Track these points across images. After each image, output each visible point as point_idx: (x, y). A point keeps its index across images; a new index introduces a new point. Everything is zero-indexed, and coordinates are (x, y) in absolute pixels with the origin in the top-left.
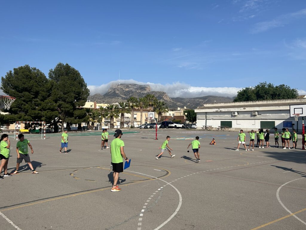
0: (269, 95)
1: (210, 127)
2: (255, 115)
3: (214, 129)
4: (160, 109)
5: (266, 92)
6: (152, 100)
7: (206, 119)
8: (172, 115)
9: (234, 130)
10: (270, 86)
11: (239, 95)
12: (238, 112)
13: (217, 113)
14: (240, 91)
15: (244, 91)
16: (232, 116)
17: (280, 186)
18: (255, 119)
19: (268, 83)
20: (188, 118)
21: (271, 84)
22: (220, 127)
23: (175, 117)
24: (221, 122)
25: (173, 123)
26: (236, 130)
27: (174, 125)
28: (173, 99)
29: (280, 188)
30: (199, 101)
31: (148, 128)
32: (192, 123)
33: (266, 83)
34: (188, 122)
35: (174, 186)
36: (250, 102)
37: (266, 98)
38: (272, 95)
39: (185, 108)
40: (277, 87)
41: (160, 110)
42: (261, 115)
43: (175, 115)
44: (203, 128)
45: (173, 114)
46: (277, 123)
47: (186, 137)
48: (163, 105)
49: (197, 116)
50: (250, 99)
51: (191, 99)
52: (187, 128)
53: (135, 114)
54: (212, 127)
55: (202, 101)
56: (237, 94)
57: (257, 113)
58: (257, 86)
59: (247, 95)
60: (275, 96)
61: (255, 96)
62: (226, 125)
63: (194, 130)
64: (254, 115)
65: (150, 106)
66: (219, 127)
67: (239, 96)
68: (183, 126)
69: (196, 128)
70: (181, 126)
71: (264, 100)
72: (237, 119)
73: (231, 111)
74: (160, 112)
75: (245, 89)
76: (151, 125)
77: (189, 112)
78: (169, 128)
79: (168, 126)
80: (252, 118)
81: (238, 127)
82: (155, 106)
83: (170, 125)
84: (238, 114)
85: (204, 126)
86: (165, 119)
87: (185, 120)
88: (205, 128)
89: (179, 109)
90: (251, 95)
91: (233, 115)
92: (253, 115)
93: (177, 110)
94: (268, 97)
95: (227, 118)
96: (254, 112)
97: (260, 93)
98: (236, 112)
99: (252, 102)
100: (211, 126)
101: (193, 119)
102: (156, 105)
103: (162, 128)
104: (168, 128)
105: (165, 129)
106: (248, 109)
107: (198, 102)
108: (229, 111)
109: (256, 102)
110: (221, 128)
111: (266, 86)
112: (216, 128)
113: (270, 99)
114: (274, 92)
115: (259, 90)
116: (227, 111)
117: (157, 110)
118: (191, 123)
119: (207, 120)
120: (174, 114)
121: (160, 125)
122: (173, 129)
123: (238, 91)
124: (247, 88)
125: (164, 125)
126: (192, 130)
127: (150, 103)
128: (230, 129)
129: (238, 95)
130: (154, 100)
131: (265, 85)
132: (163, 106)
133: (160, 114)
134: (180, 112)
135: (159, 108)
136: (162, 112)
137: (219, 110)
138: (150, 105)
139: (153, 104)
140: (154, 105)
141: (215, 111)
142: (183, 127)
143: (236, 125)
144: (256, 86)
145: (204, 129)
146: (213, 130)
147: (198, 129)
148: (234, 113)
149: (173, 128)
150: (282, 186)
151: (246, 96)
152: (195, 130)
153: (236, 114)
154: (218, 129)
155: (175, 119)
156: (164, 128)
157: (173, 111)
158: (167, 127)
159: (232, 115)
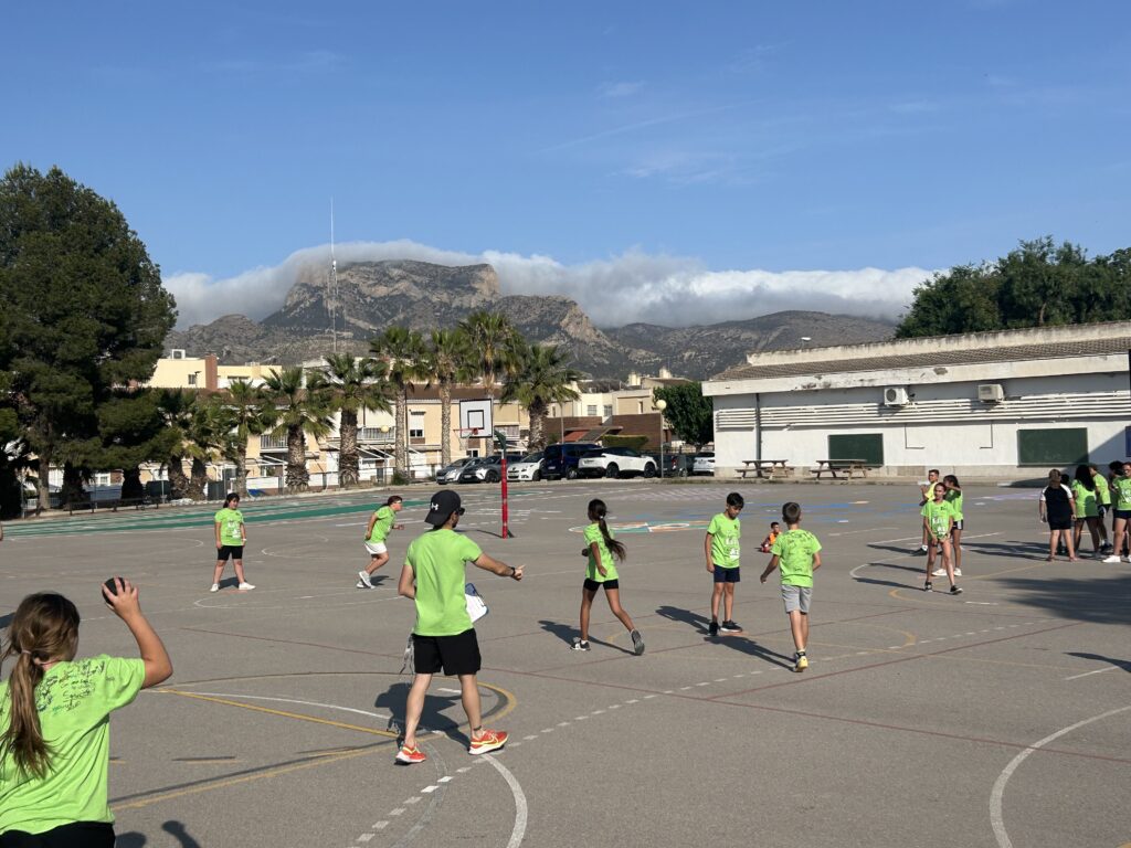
0: (1059, 302)
1: (779, 465)
2: (992, 403)
3: (798, 475)
4: (537, 383)
5: (1046, 287)
6: (497, 339)
7: (760, 429)
8: (600, 413)
9: (894, 475)
10: (1068, 256)
11: (924, 305)
12: (909, 388)
13: (809, 395)
14: (928, 284)
15: (947, 286)
16: (882, 409)
17: (1025, 747)
18: (992, 422)
19: (1058, 245)
20: (677, 425)
21: (1074, 248)
22: (826, 465)
23: (615, 419)
24: (832, 439)
25: (598, 453)
26: (906, 478)
27: (603, 462)
28: (610, 332)
29: (1021, 757)
30: (738, 338)
31: (479, 481)
32: (699, 448)
33: (1049, 245)
34: (677, 444)
35: (511, 769)
36: (968, 337)
37: (1047, 318)
38: (1075, 301)
39: (666, 375)
40: (1100, 262)
41: (540, 387)
42: (1019, 398)
43: (617, 412)
44: (744, 472)
45: (608, 408)
46: (1099, 435)
47: (653, 521)
48: (554, 362)
49: (715, 413)
50: (970, 321)
51: (701, 328)
52: (670, 474)
53: (414, 414)
54: (787, 464)
55: (755, 337)
56: (913, 299)
57: (999, 392)
58: (1006, 258)
59: (955, 305)
60: (1090, 307)
61: (996, 306)
62: (856, 451)
63: (702, 482)
64: (987, 401)
65: (487, 373)
66: (822, 463)
67: (924, 309)
68: (649, 464)
69: (712, 474)
70: (638, 463)
71: (1037, 325)
72: (906, 425)
73: (877, 384)
74: (537, 398)
75: (947, 274)
76: (496, 467)
77: (682, 395)
78: (584, 477)
79: (575, 466)
80: (981, 414)
81: (913, 460)
82: (513, 369)
83: (584, 463)
84: (911, 397)
85: (748, 463)
86: (567, 433)
87: (663, 435)
88: (754, 474)
89: (634, 380)
90: (973, 306)
91: (887, 403)
92: (980, 398)
93: (627, 389)
94: (1055, 311)
95: (858, 418)
96: (989, 389)
97: (1016, 293)
98: (899, 386)
99: (978, 336)
100: (783, 462)
101: (701, 429)
102: (517, 365)
103: (549, 479)
104: (579, 477)
105: (564, 481)
106: (955, 373)
107: (734, 345)
108: (866, 384)
109: (995, 335)
110: (832, 468)
111: (1048, 261)
112: (807, 470)
113: (1064, 319)
114: (1085, 289)
115: (1011, 281)
116: (859, 384)
117: (520, 391)
118: (693, 450)
119: (763, 433)
120: (611, 407)
121: (537, 466)
122: (604, 480)
123: (916, 286)
124: (960, 273)
125: (556, 463)
126: (691, 482)
127: (489, 358)
128: (873, 473)
129: (916, 305)
130: (507, 341)
131: (1045, 255)
132: (552, 370)
133: (537, 407)
134: (639, 398)
135: (533, 377)
136: (549, 401)
137: (818, 382)
138: (486, 367)
139: (504, 358)
140: (508, 364)
141: (800, 388)
142: (650, 471)
143: (905, 450)
144: (1002, 261)
145: (748, 474)
146: (792, 478)
147: (719, 476)
148: (892, 395)
149: (600, 477)
150: (1037, 745)
151: (949, 308)
152: (708, 482)
153: (902, 397)
154: (819, 472)
155: (616, 432)
156: (558, 478)
157: (605, 390)
158: (573, 473)
159: (882, 404)
